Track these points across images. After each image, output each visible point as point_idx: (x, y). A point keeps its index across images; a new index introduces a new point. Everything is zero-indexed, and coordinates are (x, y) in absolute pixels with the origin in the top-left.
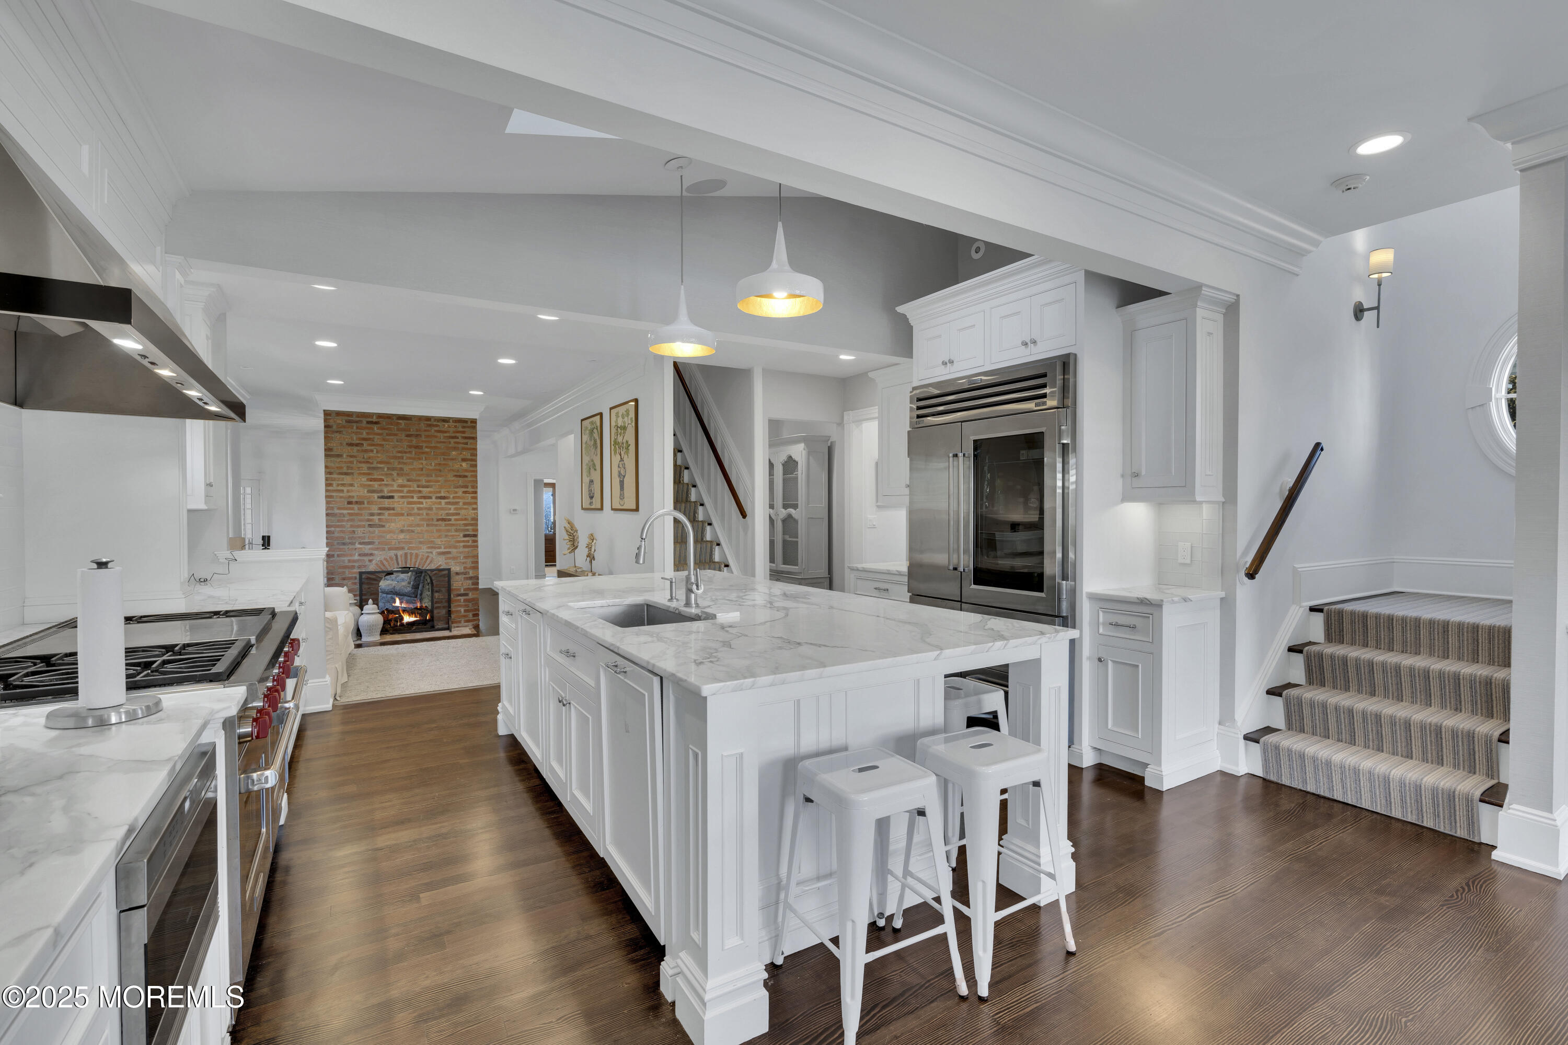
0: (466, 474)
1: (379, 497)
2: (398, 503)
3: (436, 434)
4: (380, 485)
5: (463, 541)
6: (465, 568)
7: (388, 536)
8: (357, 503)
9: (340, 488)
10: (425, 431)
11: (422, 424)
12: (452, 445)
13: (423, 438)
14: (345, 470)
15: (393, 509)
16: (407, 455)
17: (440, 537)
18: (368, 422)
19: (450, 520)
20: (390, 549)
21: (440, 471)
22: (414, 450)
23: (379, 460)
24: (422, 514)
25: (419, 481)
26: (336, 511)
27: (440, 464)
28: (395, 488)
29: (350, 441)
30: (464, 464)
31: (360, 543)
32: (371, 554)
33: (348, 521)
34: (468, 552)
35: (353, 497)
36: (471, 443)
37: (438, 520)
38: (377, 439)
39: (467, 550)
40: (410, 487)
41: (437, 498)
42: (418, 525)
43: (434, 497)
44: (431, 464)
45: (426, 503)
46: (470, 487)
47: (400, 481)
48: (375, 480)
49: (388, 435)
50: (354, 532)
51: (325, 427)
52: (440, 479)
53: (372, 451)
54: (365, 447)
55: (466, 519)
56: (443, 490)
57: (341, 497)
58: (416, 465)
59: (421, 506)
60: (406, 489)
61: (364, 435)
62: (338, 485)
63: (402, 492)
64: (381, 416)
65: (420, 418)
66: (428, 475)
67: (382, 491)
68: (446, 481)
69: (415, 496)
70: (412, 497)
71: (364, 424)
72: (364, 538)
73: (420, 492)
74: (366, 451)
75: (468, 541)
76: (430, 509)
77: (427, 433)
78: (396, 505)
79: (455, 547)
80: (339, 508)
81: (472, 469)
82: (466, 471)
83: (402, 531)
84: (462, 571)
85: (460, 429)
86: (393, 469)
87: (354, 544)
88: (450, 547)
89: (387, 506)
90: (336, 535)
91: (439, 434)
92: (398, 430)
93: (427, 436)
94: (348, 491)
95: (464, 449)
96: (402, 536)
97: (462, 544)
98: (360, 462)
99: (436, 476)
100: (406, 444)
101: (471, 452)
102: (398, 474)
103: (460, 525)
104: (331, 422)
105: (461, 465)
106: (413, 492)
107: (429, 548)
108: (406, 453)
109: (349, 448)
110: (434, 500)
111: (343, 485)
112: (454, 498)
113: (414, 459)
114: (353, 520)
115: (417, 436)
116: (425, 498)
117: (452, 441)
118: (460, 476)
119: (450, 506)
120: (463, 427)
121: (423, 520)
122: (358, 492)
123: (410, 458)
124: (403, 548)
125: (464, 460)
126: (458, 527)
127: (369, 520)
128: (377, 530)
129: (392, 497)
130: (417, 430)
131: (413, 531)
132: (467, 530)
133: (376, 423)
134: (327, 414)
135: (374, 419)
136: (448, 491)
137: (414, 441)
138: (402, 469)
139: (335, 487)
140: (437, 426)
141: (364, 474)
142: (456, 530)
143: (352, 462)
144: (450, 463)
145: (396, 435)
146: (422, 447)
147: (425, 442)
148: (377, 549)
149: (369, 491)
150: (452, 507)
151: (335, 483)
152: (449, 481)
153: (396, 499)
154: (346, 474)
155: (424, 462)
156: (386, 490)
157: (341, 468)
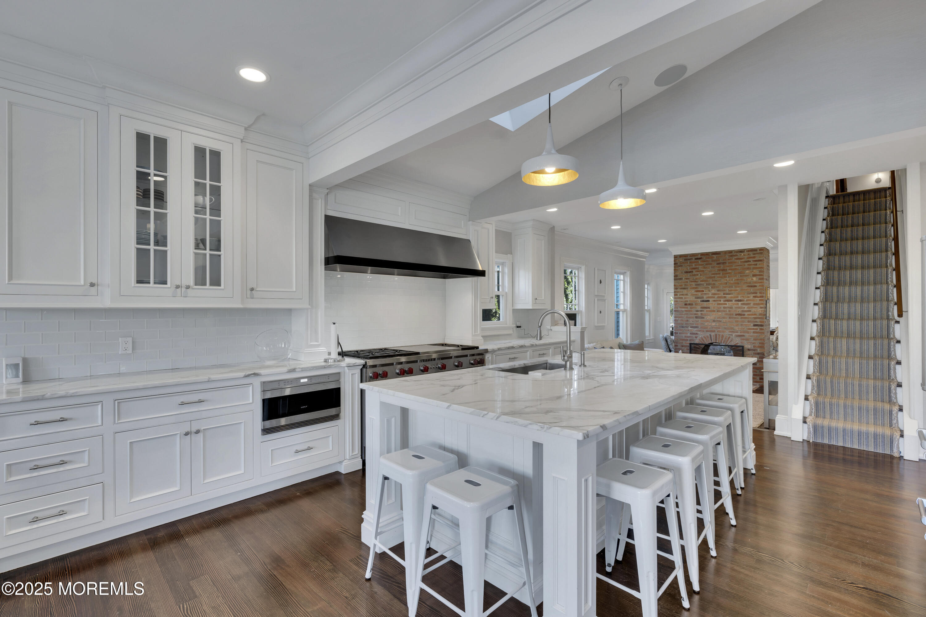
0: (756, 285)
1: (701, 301)
2: (712, 304)
3: (736, 261)
4: (702, 294)
5: (753, 329)
6: (754, 346)
7: (706, 324)
8: (689, 304)
9: (681, 296)
10: (729, 259)
11: (727, 256)
12: (746, 266)
13: (727, 264)
14: (683, 287)
15: (709, 308)
16: (718, 275)
17: (737, 325)
18: (696, 259)
19: (744, 315)
20: (707, 331)
21: (738, 283)
22: (721, 272)
23: (701, 279)
24: (726, 311)
25: (724, 290)
26: (679, 309)
27: (738, 279)
28: (710, 295)
29: (686, 270)
30: (754, 279)
31: (691, 327)
32: (697, 334)
33: (685, 314)
34: (757, 336)
35: (687, 301)
36: (759, 265)
37: (736, 315)
38: (701, 268)
39: (756, 335)
40: (719, 294)
41: (736, 301)
42: (724, 318)
43: (734, 301)
44: (732, 280)
45: (728, 304)
46: (758, 293)
47: (713, 291)
48: (699, 291)
49: (706, 264)
50: (688, 321)
51: (675, 264)
52: (738, 289)
53: (698, 275)
54: (694, 273)
55: (755, 315)
56: (739, 296)
57: (681, 301)
58: (723, 281)
59: (726, 306)
60: (716, 296)
61: (694, 266)
62: (680, 295)
63: (714, 297)
64: (703, 254)
65: (726, 252)
66: (730, 287)
67: (703, 297)
68: (742, 290)
69: (722, 300)
70: (720, 301)
71: (694, 260)
72: (693, 324)
73: (725, 297)
74: (695, 275)
75: (757, 329)
76: (731, 308)
77: (730, 261)
78: (710, 306)
79: (748, 333)
80: (680, 308)
81: (760, 281)
82: (756, 282)
83: (714, 321)
84: (753, 348)
85: (752, 256)
86: (709, 284)
87: (688, 327)
88: (744, 332)
89: (705, 306)
90: (679, 322)
91: (737, 261)
92: (712, 261)
93: (729, 263)
94: (685, 298)
95: (754, 268)
96: (714, 324)
97: (752, 331)
98: (692, 282)
99: (736, 287)
100: (716, 269)
101: (759, 270)
102: (712, 287)
103: (751, 318)
104: (677, 261)
105: (752, 279)
106: (721, 297)
107: (730, 332)
108: (717, 274)
109: (686, 274)
110: (734, 302)
111: (682, 295)
112: (747, 300)
113: (721, 277)
114: (687, 314)
115: (723, 263)
116: (728, 301)
117: (746, 264)
118: (751, 286)
119: (744, 306)
120: (754, 254)
121: (726, 314)
122: (690, 298)
123: (719, 277)
124: (714, 331)
125: (754, 276)
126: (750, 320)
127: (695, 314)
128: (700, 320)
129: (708, 301)
130: (724, 260)
131: (720, 321)
132: (756, 322)
133: (700, 259)
134: (676, 257)
135: (699, 257)
136: (743, 297)
137: (722, 266)
138: (714, 284)
139: (679, 296)
140: (736, 255)
141: (694, 288)
142: (749, 322)
143: (687, 282)
144: (745, 278)
145: (711, 264)
146: (726, 269)
147: (728, 266)
148: (700, 331)
149: (695, 298)
150: (746, 306)
151: (678, 294)
152: (744, 290)
153: (711, 302)
154: (684, 289)
155: (728, 279)
156: (705, 296)
157: (681, 285)
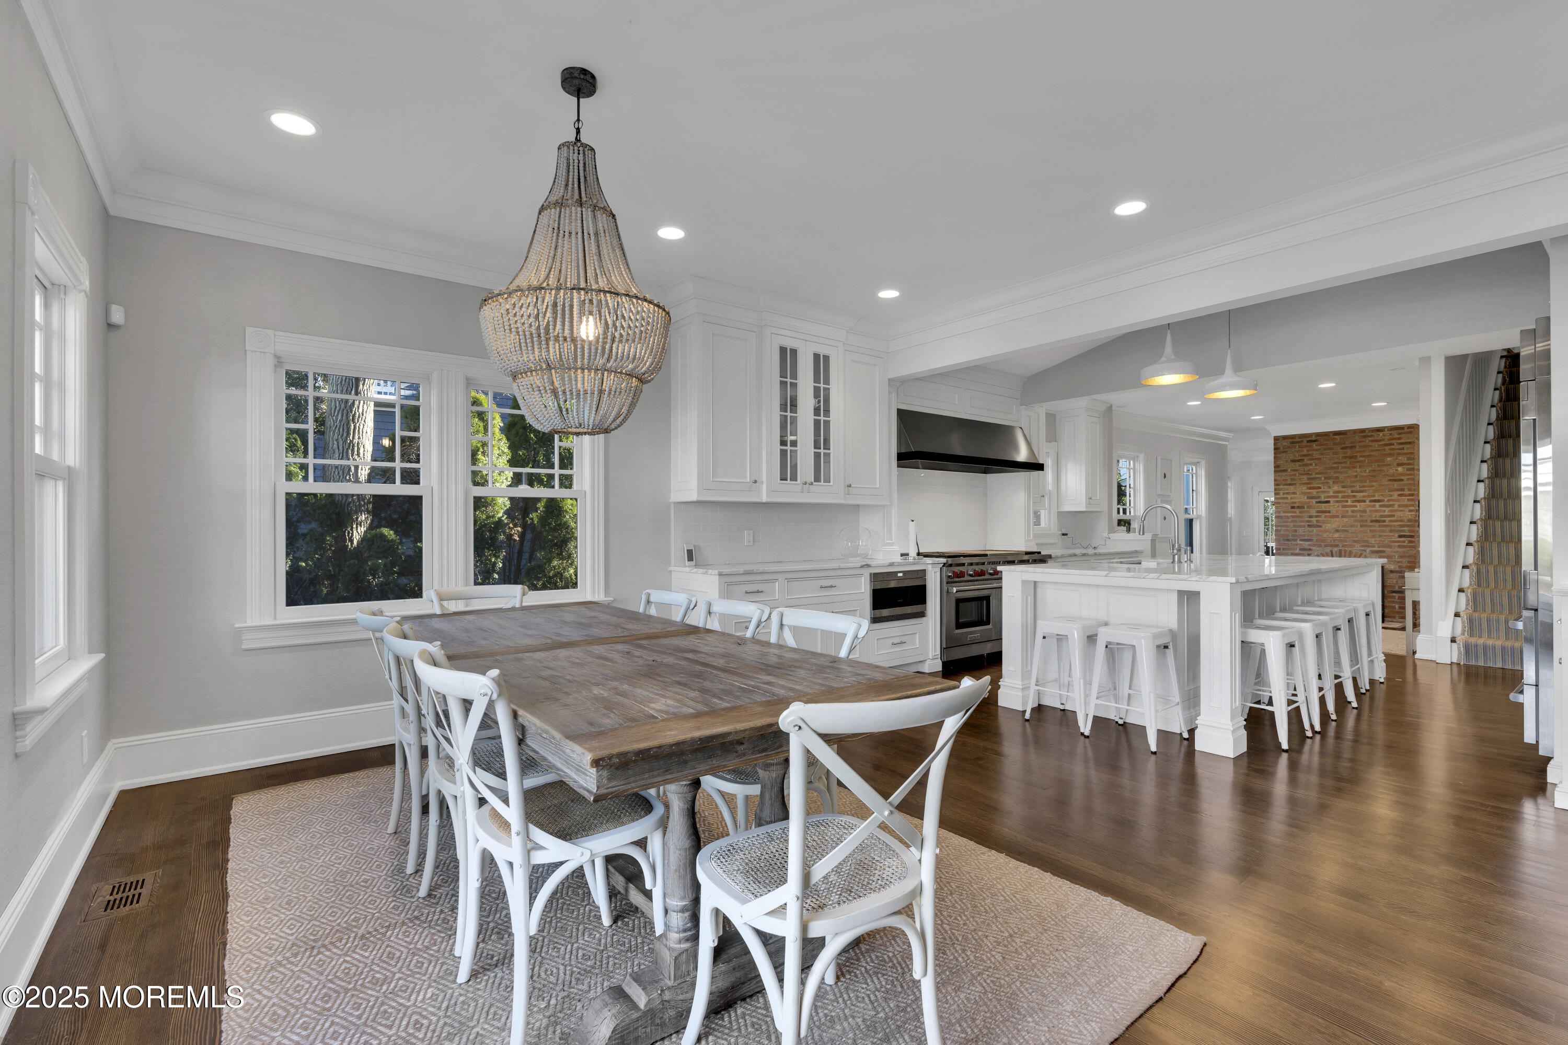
0: (1402, 478)
1: (1317, 502)
2: (1334, 507)
3: (1370, 444)
4: (1318, 492)
5: (1399, 542)
6: (1400, 567)
7: (1325, 535)
8: (1298, 507)
9: (1285, 496)
10: (1360, 442)
11: (1357, 437)
12: (1387, 452)
13: (1357, 449)
14: (1289, 482)
15: (1329, 512)
16: (1343, 465)
17: (1373, 537)
18: (1308, 441)
19: (1384, 521)
20: (1326, 546)
21: (1375, 476)
22: (1348, 461)
23: (1317, 471)
24: (1356, 516)
25: (1353, 486)
26: (1282, 514)
27: (1374, 471)
28: (1331, 494)
29: (1292, 458)
30: (1400, 469)
31: (1301, 540)
32: (1310, 550)
33: (1291, 522)
34: (1404, 552)
35: (1295, 503)
36: (1408, 449)
37: (1372, 521)
38: (1316, 455)
39: (1403, 550)
40: (1344, 492)
41: (1371, 501)
42: (1352, 526)
43: (1368, 501)
44: (1365, 471)
45: (1359, 506)
46: (1406, 490)
47: (1336, 488)
48: (1314, 488)
49: (1325, 449)
50: (1296, 531)
51: (1275, 449)
52: (1374, 484)
53: (1311, 464)
54: (1306, 461)
55: (1401, 521)
56: (1377, 495)
57: (1286, 503)
58: (1351, 473)
59: (1356, 509)
60: (1340, 495)
61: (1305, 452)
62: (1284, 494)
63: (1337, 497)
64: (1319, 435)
65: (1355, 432)
66: (1361, 482)
67: (1319, 497)
68: (1380, 485)
69: (1349, 500)
70: (1347, 501)
71: (1305, 443)
72: (1304, 535)
73: (1354, 496)
74: (1306, 465)
75: (1404, 542)
76: (1364, 511)
77: (1361, 444)
78: (1331, 509)
79: (1390, 547)
80: (1284, 512)
81: (1409, 472)
82: (1402, 474)
83: (1337, 531)
84: (1397, 569)
85: (1396, 436)
86: (1330, 478)
87: (1296, 540)
88: (1384, 546)
89: (1323, 509)
90: (1282, 533)
91: (1373, 444)
92: (1334, 444)
93: (1361, 447)
94: (1291, 498)
95: (1399, 454)
96: (1337, 535)
97: (1397, 544)
98: (1302, 474)
99: (1371, 481)
100: (1341, 455)
101: (1408, 456)
102: (1334, 482)
103: (1394, 526)
104: (1279, 445)
105: (1397, 470)
106: (1348, 496)
107: (1362, 546)
108: (1341, 463)
109: (1292, 464)
110: (1368, 503)
111: (1287, 493)
112: (1388, 501)
113: (1349, 468)
114: (1295, 521)
115: (1351, 447)
116: (1359, 501)
117: (1387, 448)
118: (1395, 480)
119: (1384, 509)
120: (1400, 434)
121: (1356, 521)
122: (1300, 498)
123: (1345, 468)
124: (1338, 546)
125: (1399, 465)
126: (1393, 528)
127: (1308, 521)
128: (1315, 529)
129: (1328, 502)
130: (1352, 443)
131: (1347, 531)
132: (1403, 531)
133: (1315, 441)
134: (1276, 439)
135: (1313, 438)
136: (1382, 495)
137: (1349, 452)
138: (1337, 477)
139: (1281, 495)
140: (1371, 436)
141: (1304, 484)
142: (1391, 531)
143: (1295, 475)
144: (1385, 469)
145: (1332, 449)
146: (1356, 456)
147: (1360, 452)
148: (1315, 545)
149: (1308, 498)
150: (1387, 509)
151: (1281, 492)
152: (1384, 485)
153: (1331, 504)
154: (1290, 485)
155: (1358, 470)
156: (1322, 496)
157: (1285, 480)
